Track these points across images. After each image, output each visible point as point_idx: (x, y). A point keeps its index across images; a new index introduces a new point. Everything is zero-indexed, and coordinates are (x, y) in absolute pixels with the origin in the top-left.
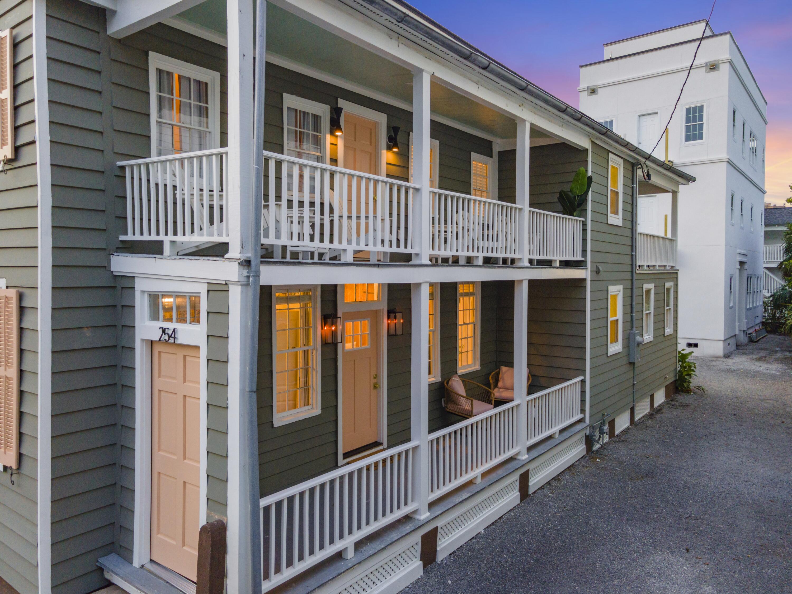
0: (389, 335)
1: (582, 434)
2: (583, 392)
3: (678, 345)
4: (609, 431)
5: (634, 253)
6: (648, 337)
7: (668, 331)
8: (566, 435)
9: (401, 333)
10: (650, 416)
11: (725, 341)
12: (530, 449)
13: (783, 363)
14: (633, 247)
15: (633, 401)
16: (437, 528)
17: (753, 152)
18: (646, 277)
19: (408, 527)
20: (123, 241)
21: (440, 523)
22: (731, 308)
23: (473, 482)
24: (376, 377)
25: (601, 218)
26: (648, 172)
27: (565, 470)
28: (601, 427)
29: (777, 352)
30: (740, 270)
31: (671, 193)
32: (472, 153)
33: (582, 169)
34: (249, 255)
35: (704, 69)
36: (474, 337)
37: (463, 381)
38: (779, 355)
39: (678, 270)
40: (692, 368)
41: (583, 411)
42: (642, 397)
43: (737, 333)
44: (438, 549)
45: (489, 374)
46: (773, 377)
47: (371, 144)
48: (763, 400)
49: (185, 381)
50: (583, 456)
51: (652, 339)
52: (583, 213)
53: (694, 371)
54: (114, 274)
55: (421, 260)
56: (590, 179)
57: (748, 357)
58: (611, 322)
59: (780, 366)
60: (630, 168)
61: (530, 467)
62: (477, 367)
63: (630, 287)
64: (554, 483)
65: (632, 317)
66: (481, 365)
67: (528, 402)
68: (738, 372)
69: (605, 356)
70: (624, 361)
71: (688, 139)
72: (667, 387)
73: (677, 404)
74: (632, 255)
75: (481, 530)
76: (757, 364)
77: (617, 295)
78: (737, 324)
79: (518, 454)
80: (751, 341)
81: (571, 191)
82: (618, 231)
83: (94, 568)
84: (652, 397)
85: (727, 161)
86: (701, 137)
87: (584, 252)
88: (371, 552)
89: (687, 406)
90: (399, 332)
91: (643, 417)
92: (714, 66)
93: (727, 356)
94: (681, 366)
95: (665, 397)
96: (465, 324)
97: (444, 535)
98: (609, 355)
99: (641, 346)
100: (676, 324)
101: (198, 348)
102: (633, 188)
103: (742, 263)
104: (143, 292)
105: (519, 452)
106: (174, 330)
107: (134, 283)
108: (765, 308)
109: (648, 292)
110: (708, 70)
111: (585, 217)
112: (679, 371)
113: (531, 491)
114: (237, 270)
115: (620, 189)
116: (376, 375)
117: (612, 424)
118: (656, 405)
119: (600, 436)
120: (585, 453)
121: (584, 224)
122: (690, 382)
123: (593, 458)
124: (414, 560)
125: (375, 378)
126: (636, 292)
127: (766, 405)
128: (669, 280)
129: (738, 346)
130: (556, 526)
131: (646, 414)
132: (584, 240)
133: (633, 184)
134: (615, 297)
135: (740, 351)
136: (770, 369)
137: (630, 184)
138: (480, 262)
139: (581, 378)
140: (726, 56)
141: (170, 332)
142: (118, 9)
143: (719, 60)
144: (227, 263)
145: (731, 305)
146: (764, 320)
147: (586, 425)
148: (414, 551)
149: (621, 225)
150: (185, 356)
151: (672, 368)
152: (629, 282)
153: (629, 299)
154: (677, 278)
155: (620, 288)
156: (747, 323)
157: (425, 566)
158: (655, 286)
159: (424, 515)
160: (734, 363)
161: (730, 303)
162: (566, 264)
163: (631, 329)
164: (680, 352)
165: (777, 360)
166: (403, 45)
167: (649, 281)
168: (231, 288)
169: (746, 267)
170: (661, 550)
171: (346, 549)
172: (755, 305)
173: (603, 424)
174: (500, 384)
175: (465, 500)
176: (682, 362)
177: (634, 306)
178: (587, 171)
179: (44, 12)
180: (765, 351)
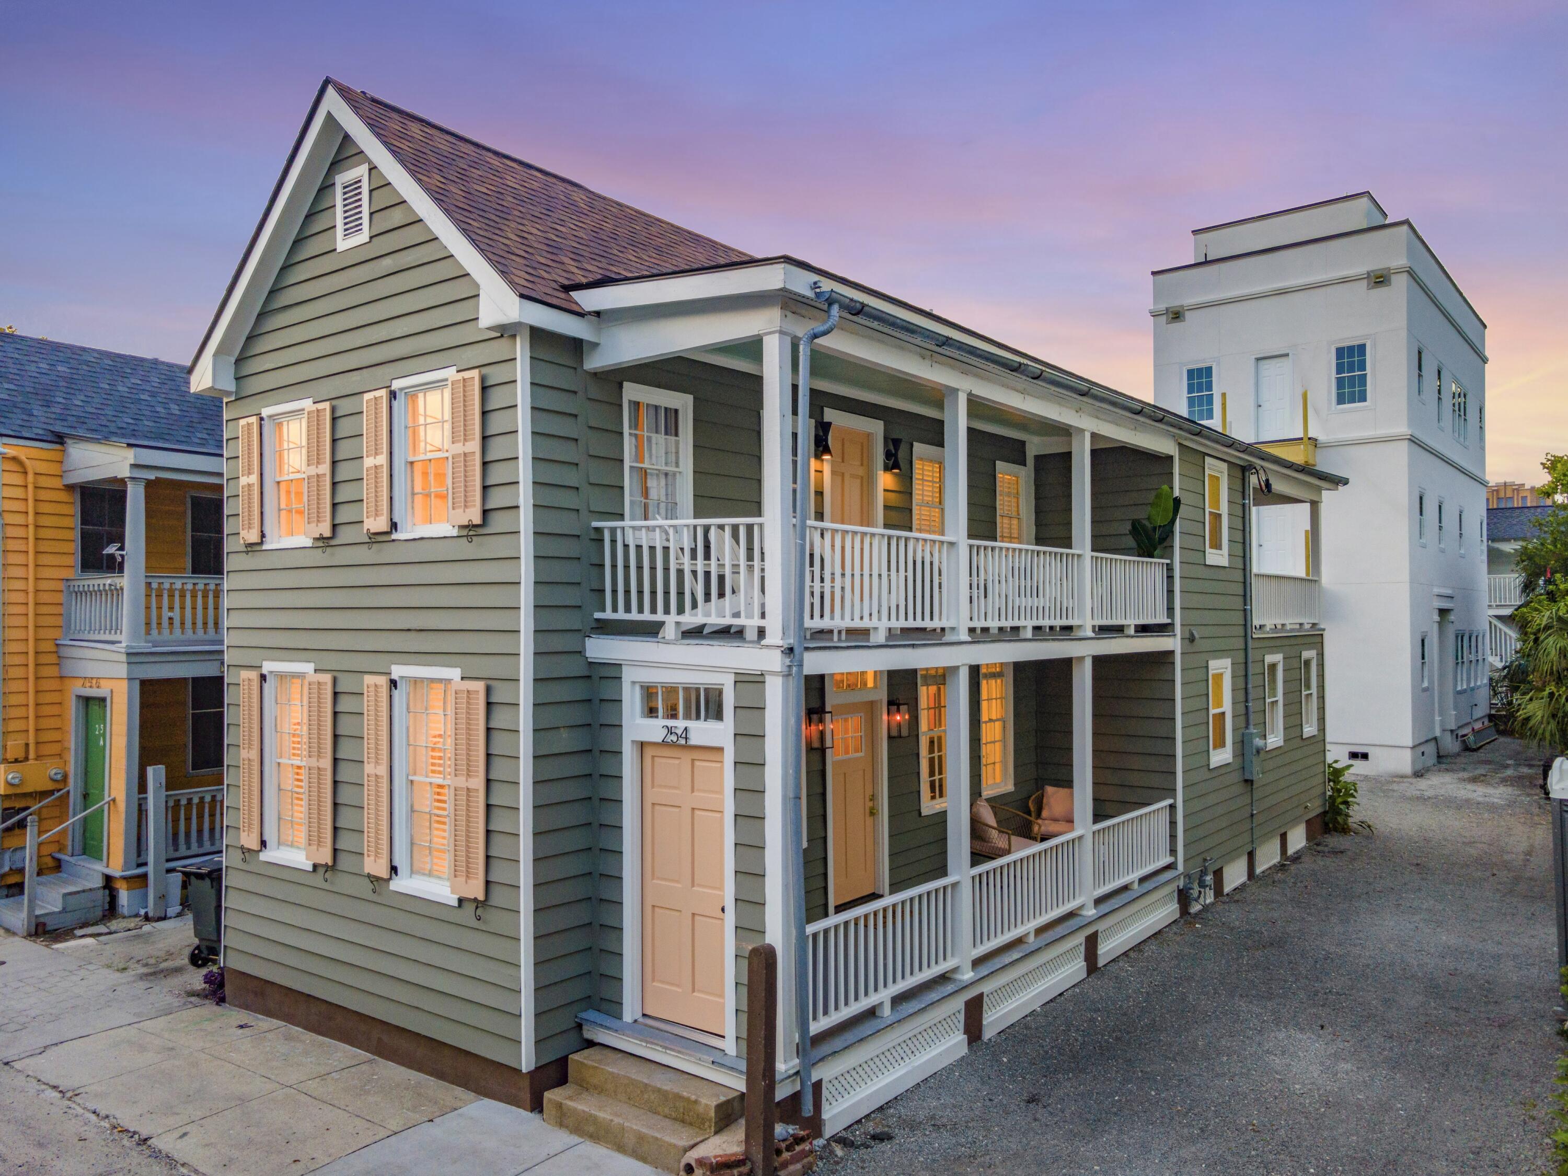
0: (890, 737)
1: (1173, 887)
2: (1173, 823)
3: (1327, 753)
4: (1215, 883)
5: (1249, 607)
6: (1275, 740)
7: (1309, 730)
8: (1148, 885)
9: (907, 735)
10: (1281, 867)
11: (1413, 748)
12: (1098, 901)
13: (1514, 786)
14: (1246, 597)
15: (1252, 841)
16: (982, 995)
17: (1459, 415)
18: (1267, 643)
19: (950, 988)
20: (598, 620)
21: (986, 988)
22: (1425, 690)
23: (1024, 940)
24: (873, 798)
25: (1195, 557)
26: (1267, 480)
27: (1149, 938)
28: (1201, 876)
29: (1507, 767)
30: (1441, 624)
31: (1308, 504)
32: (998, 462)
33: (1165, 487)
34: (791, 641)
35: (1365, 281)
36: (1004, 740)
37: (992, 807)
38: (1509, 772)
39: (1324, 630)
40: (1352, 791)
41: (1173, 852)
42: (1267, 837)
43: (1438, 733)
44: (984, 1023)
45: (1029, 797)
46: (1492, 808)
47: (862, 465)
48: (1470, 844)
49: (693, 791)
50: (1175, 921)
51: (1281, 743)
52: (1168, 551)
53: (1354, 797)
54: (589, 660)
55: (958, 635)
56: (1177, 502)
57: (1456, 776)
58: (1214, 715)
59: (1510, 790)
60: (1239, 475)
61: (1100, 926)
62: (1010, 787)
63: (1243, 661)
64: (1132, 954)
65: (1247, 707)
66: (1015, 785)
67: (1094, 833)
68: (1434, 800)
69: (1205, 769)
70: (1236, 777)
71: (1341, 400)
72: (1308, 822)
73: (1326, 849)
74: (1245, 610)
75: (1036, 1006)
76: (1470, 787)
77: (1222, 674)
78: (1437, 718)
79: (1081, 907)
80: (1467, 748)
81: (1149, 519)
82: (1222, 575)
83: (574, 1025)
84: (1284, 837)
85: (1409, 439)
86: (1363, 398)
87: (1170, 610)
88: (911, 1011)
89: (1342, 852)
90: (905, 733)
91: (1270, 868)
92: (1381, 277)
93: (1418, 774)
94: (1332, 788)
95: (1307, 839)
96: (991, 720)
97: (991, 1006)
98: (1211, 767)
99: (1262, 753)
100: (1322, 720)
101: (720, 750)
102: (1244, 505)
103: (1443, 612)
104: (634, 683)
105: (1083, 906)
106: (686, 729)
107: (621, 672)
108: (1494, 690)
109: (1273, 667)
110: (1372, 284)
111: (1171, 557)
112: (1330, 797)
113: (1101, 962)
114: (779, 658)
115: (1224, 509)
116: (873, 796)
117: (1218, 874)
118: (1290, 852)
119: (1200, 892)
120: (1178, 916)
121: (1170, 568)
122: (1347, 816)
123: (1190, 923)
124: (957, 1032)
125: (871, 800)
126: (1252, 669)
127: (1473, 851)
128: (1310, 646)
129: (1440, 757)
130: (1139, 1003)
131: (1275, 865)
132: (1170, 592)
133: (1244, 499)
134: (1218, 677)
135: (1444, 766)
136: (1490, 796)
137: (1240, 501)
138: (1029, 634)
139: (1170, 801)
140: (1401, 261)
141: (679, 732)
142: (602, 342)
143: (1389, 269)
144: (765, 651)
145: (1426, 684)
146: (1493, 712)
147: (1177, 873)
148: (956, 1021)
149: (1227, 565)
150: (693, 760)
151: (1319, 790)
152: (1242, 653)
153: (1242, 680)
154: (1322, 643)
155: (1227, 662)
156: (1457, 717)
157: (969, 1043)
158: (1284, 658)
159: (968, 975)
160: (1431, 786)
161: (1423, 681)
162: (1143, 629)
163: (1247, 727)
164: (1330, 766)
165: (1504, 781)
166: (937, 365)
167: (1273, 650)
168: (768, 679)
169: (1452, 617)
170: (1286, 1027)
171: (881, 1004)
172: (1472, 685)
173: (1204, 873)
174: (1045, 813)
175: (1017, 960)
176: (1334, 782)
177: (1250, 690)
178: (1172, 488)
179: (529, 354)
180: (1488, 767)
